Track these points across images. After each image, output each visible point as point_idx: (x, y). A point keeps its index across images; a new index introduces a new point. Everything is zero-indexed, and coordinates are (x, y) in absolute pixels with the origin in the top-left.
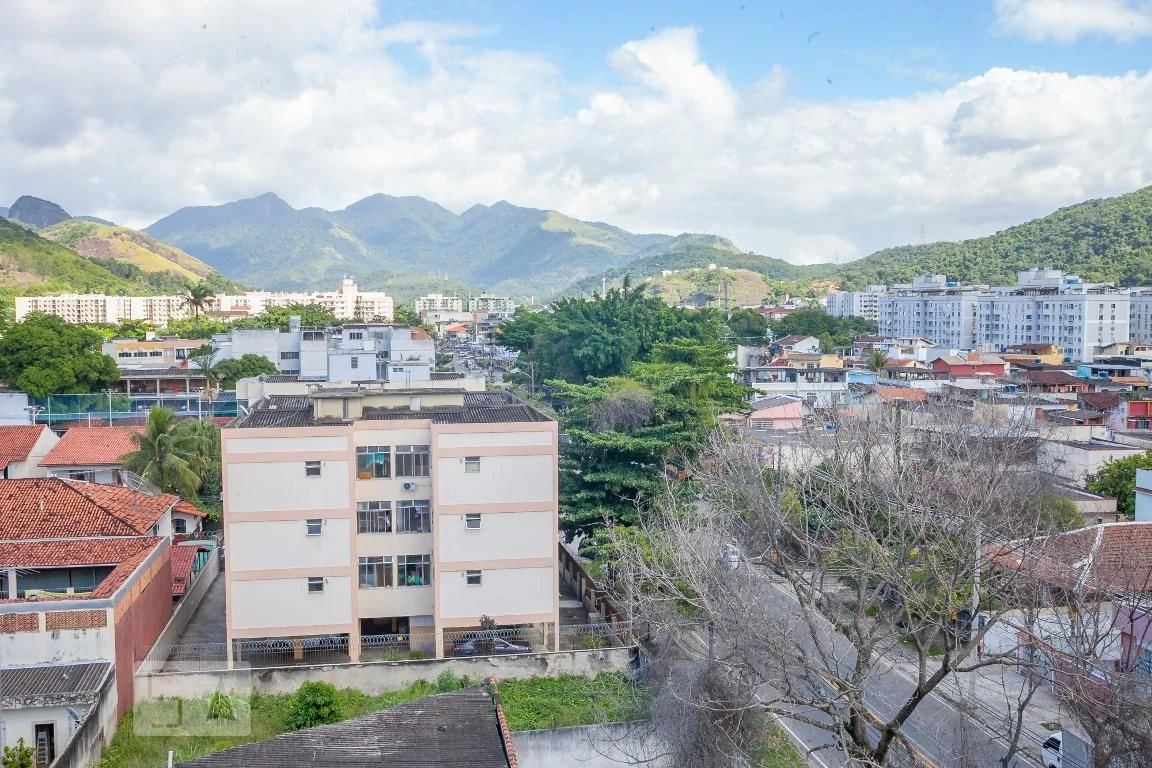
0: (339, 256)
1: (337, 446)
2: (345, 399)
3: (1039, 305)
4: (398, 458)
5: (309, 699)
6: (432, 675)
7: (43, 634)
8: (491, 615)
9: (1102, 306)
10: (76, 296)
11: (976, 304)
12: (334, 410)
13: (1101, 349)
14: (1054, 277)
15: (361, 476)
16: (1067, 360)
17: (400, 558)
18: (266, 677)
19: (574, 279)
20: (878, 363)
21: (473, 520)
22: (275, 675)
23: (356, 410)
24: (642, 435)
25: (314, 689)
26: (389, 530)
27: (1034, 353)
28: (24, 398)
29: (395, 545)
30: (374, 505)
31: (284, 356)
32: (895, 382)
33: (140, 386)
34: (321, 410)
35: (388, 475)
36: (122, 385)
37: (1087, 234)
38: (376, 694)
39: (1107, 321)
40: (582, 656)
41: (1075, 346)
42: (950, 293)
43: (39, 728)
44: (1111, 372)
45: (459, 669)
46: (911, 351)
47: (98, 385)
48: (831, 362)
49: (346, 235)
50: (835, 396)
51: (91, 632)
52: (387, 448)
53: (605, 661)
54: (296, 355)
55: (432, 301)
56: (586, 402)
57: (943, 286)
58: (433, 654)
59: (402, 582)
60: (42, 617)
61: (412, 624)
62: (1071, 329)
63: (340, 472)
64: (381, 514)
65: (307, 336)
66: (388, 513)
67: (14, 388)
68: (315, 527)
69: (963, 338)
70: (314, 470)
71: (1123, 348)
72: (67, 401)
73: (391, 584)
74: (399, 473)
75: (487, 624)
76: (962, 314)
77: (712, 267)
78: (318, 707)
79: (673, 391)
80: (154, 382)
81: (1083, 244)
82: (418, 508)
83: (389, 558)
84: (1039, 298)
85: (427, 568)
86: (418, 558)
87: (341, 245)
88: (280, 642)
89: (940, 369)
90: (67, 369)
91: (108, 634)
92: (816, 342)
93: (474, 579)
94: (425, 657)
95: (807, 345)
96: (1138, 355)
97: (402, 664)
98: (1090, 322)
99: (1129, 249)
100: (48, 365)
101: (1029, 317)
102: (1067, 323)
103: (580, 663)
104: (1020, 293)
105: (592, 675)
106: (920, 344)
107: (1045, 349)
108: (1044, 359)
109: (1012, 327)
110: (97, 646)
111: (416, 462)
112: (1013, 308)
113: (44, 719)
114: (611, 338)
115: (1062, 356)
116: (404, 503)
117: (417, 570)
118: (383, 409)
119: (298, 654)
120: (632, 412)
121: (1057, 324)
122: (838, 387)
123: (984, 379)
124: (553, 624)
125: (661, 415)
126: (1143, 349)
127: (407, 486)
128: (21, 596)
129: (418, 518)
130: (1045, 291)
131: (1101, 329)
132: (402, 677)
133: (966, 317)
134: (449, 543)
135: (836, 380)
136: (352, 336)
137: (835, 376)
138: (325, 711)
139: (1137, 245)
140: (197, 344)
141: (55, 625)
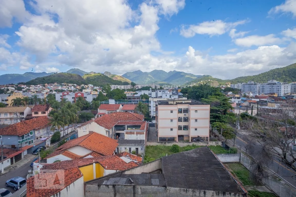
0: (149, 79)
1: (175, 108)
2: (174, 101)
3: (272, 86)
4: (183, 110)
5: (174, 147)
6: (191, 144)
7: (135, 135)
8: (199, 135)
9: (285, 86)
10: (114, 85)
11: (260, 86)
12: (172, 103)
13: (285, 94)
14: (275, 81)
15: (178, 113)
16: (278, 96)
17: (183, 126)
18: (165, 143)
19: (186, 82)
20: (245, 96)
21: (196, 120)
22: (166, 143)
23: (175, 103)
24: (219, 107)
25: (175, 145)
26: (182, 121)
27: (272, 94)
28: (114, 100)
29: (183, 124)
30: (180, 117)
31: (149, 94)
32: (249, 99)
33: (129, 99)
34: (170, 103)
35: (182, 113)
36: (127, 98)
37: (277, 74)
38: (181, 147)
39: (286, 89)
40: (214, 142)
41: (280, 93)
42: (255, 84)
43: (136, 148)
44: (290, 98)
45: (195, 143)
46: (249, 94)
47: (124, 99)
48: (237, 96)
49: (151, 76)
50: (239, 102)
51: (142, 135)
52: (182, 109)
53: (218, 143)
54: (151, 94)
55: (165, 86)
56: (209, 102)
57: (253, 83)
58: (189, 141)
59: (183, 130)
60: (135, 132)
61: (184, 136)
62: (279, 90)
63: (176, 112)
64: (181, 119)
65: (153, 91)
66: (182, 119)
67: (113, 99)
68: (172, 120)
69: (257, 92)
70: (172, 112)
71: (290, 94)
72: (120, 101)
73: (182, 130)
74: (183, 113)
75: (199, 137)
76: (257, 88)
77: (209, 80)
78: (176, 148)
79: (223, 100)
80: (131, 98)
81: (276, 76)
82: (186, 118)
83: (182, 126)
84: (272, 85)
85: (188, 128)
86: (186, 126)
87: (150, 77)
88: (164, 138)
89: (256, 97)
90: (120, 96)
91: (144, 135)
92: (232, 92)
93: (196, 129)
94: (188, 141)
95: (230, 93)
96: (293, 95)
97: (186, 142)
98: (282, 89)
99: (285, 76)
100: (117, 95)
101: (270, 88)
102: (278, 89)
103: (213, 144)
104: (268, 84)
105: (216, 146)
106: (251, 93)
107: (274, 94)
108: (274, 95)
109: (267, 90)
110: (143, 137)
111: (186, 111)
112: (267, 87)
113: (137, 147)
114: (202, 92)
115: (277, 95)
116: (184, 117)
117: (186, 128)
118: (179, 102)
119: (167, 140)
120: (217, 104)
121: (276, 89)
122: (240, 100)
123: (268, 99)
124: (208, 137)
125: (222, 104)
126: (294, 94)
127: (185, 115)
128: (127, 129)
129: (186, 120)
130: (274, 84)
131: (285, 90)
132: (185, 144)
133: (258, 89)
134: (192, 124)
135: (239, 99)
136: (159, 91)
137: (238, 98)
138: (177, 149)
139: (286, 76)
140: (135, 92)
141: (137, 133)
